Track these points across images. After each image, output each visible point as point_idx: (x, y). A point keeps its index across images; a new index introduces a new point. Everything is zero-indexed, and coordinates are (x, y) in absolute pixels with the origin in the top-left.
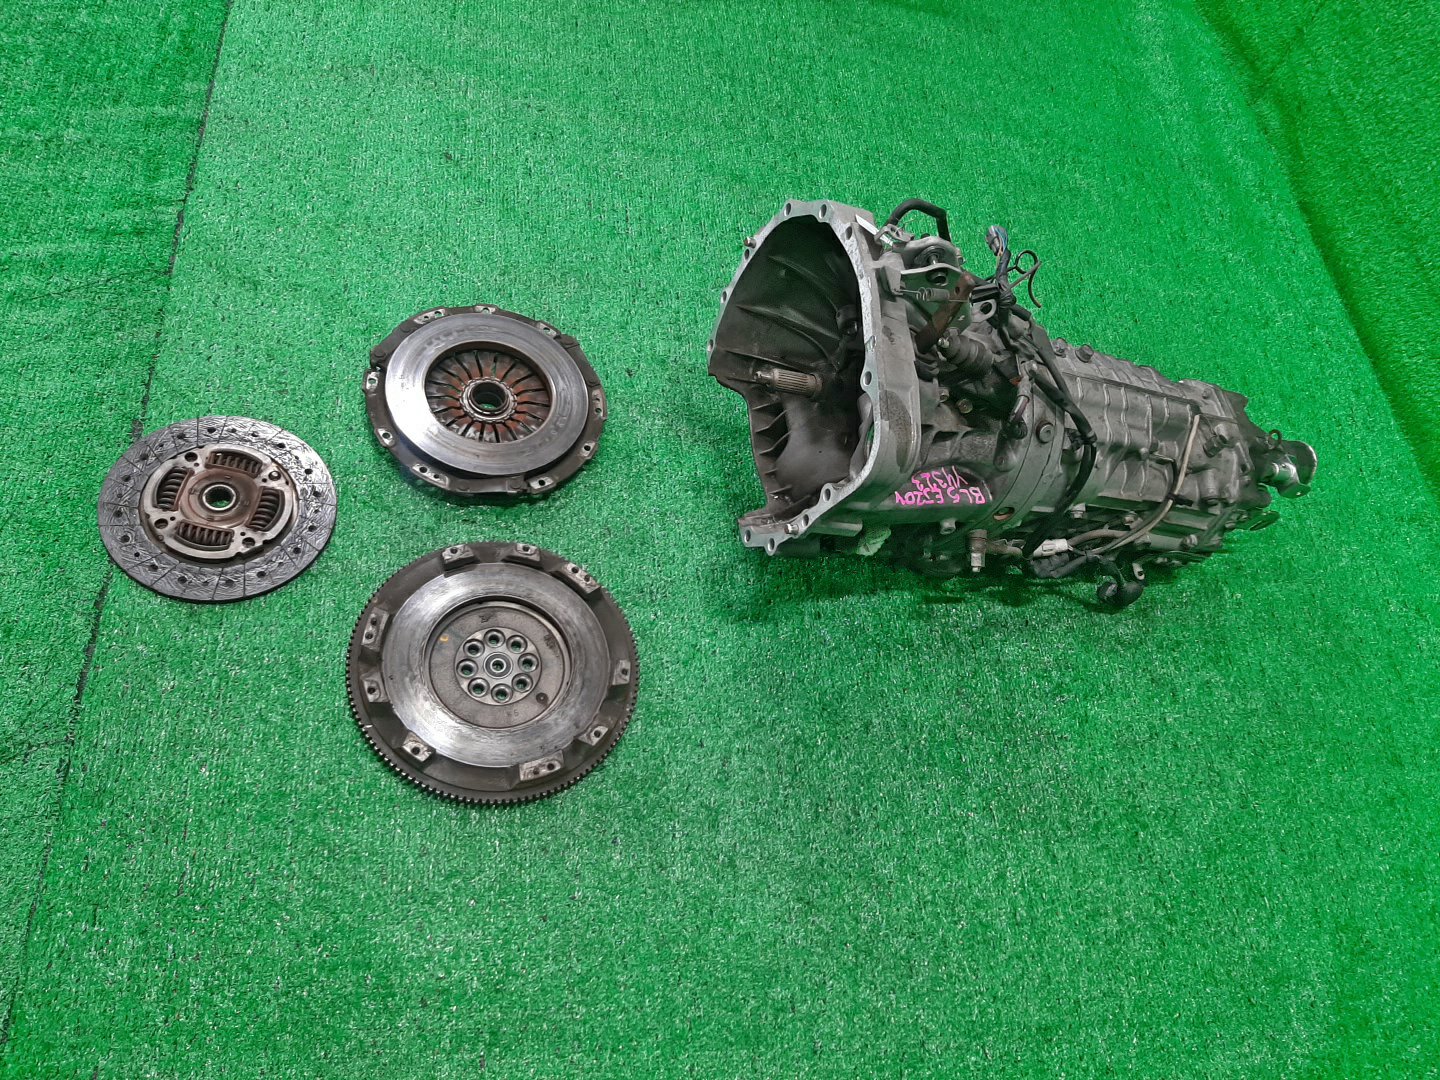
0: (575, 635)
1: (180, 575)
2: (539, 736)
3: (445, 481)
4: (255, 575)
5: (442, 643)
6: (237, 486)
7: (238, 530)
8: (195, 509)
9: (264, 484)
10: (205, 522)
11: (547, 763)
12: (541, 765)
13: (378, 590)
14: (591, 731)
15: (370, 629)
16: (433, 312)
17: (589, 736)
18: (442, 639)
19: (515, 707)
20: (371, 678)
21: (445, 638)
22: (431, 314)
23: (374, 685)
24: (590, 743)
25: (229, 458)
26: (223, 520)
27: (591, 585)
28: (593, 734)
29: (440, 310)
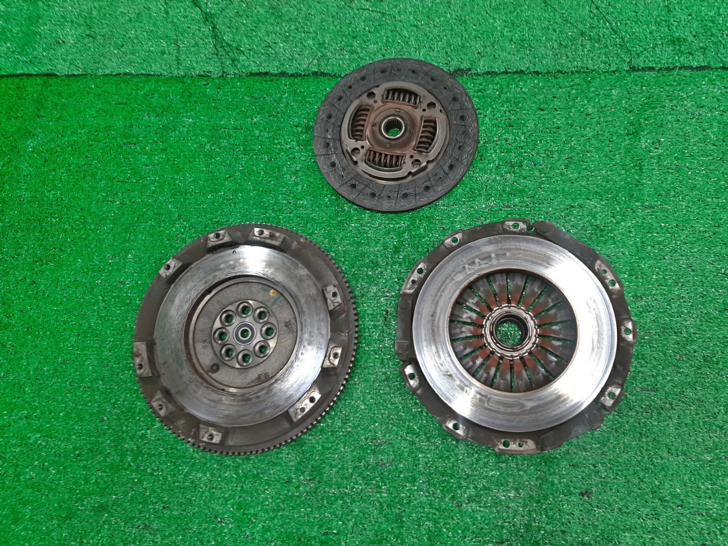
0: (258, 397)
1: (334, 114)
2: (174, 360)
3: (410, 289)
4: (333, 160)
5: (268, 291)
6: (404, 138)
7: (366, 143)
8: (382, 113)
9: (408, 157)
10: (372, 120)
11: (143, 364)
12: (142, 358)
13: (311, 242)
14: (163, 402)
15: (266, 233)
16: (613, 278)
17: (158, 400)
18: (272, 291)
19: (209, 345)
20: (227, 235)
21: (273, 293)
22: (609, 276)
23: (221, 237)
24: (154, 400)
25: (432, 130)
26: (373, 133)
27: (296, 414)
28: (160, 402)
29: (617, 286)
